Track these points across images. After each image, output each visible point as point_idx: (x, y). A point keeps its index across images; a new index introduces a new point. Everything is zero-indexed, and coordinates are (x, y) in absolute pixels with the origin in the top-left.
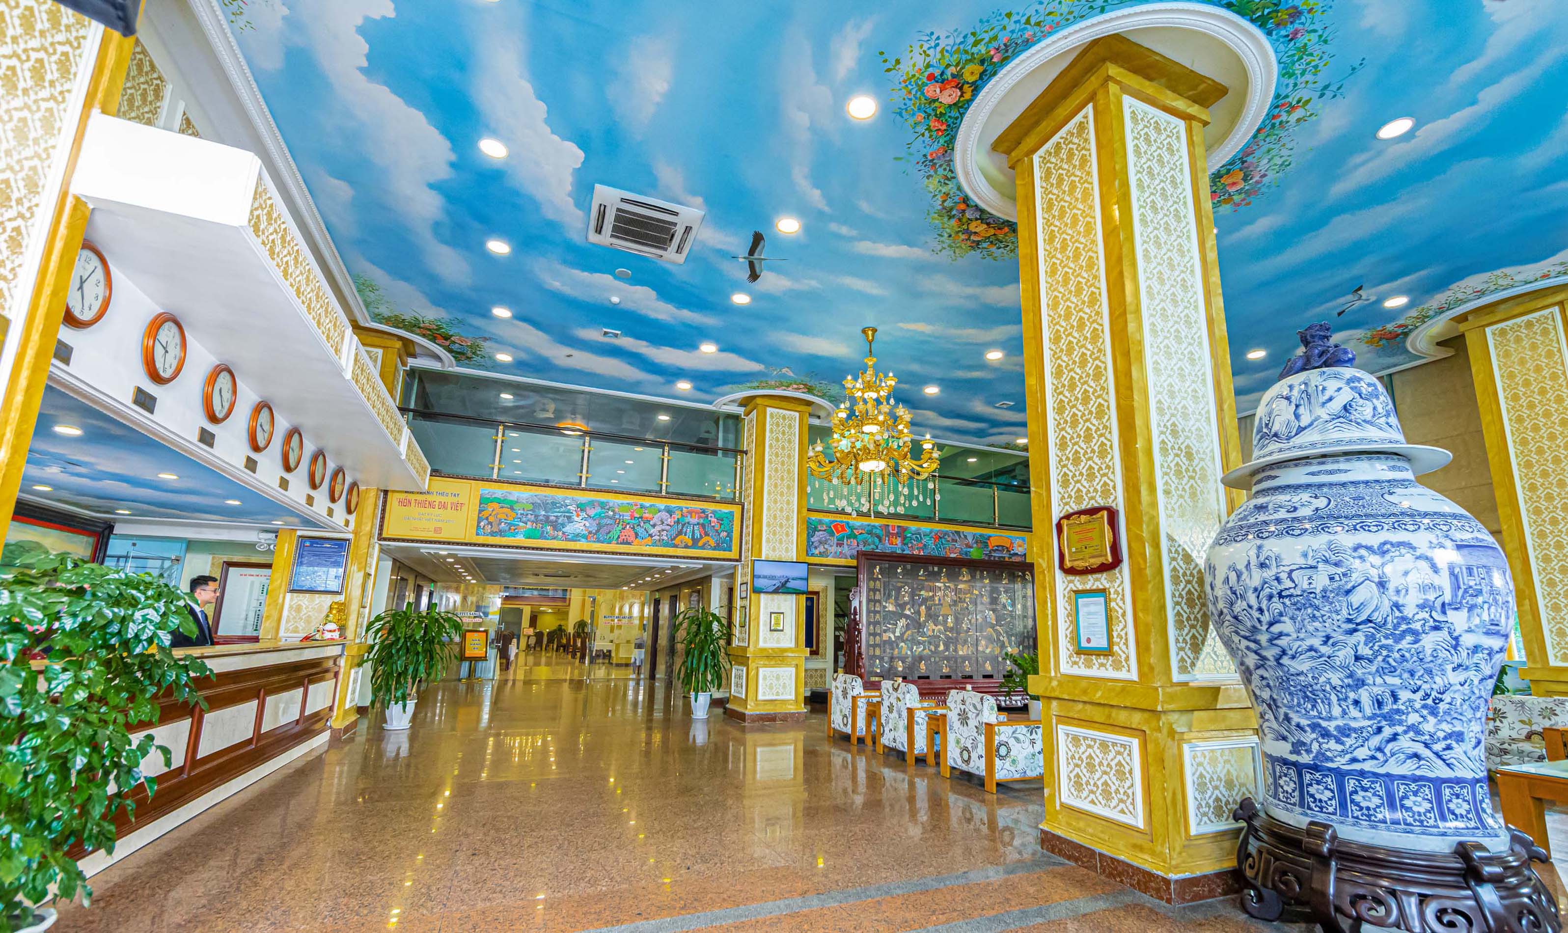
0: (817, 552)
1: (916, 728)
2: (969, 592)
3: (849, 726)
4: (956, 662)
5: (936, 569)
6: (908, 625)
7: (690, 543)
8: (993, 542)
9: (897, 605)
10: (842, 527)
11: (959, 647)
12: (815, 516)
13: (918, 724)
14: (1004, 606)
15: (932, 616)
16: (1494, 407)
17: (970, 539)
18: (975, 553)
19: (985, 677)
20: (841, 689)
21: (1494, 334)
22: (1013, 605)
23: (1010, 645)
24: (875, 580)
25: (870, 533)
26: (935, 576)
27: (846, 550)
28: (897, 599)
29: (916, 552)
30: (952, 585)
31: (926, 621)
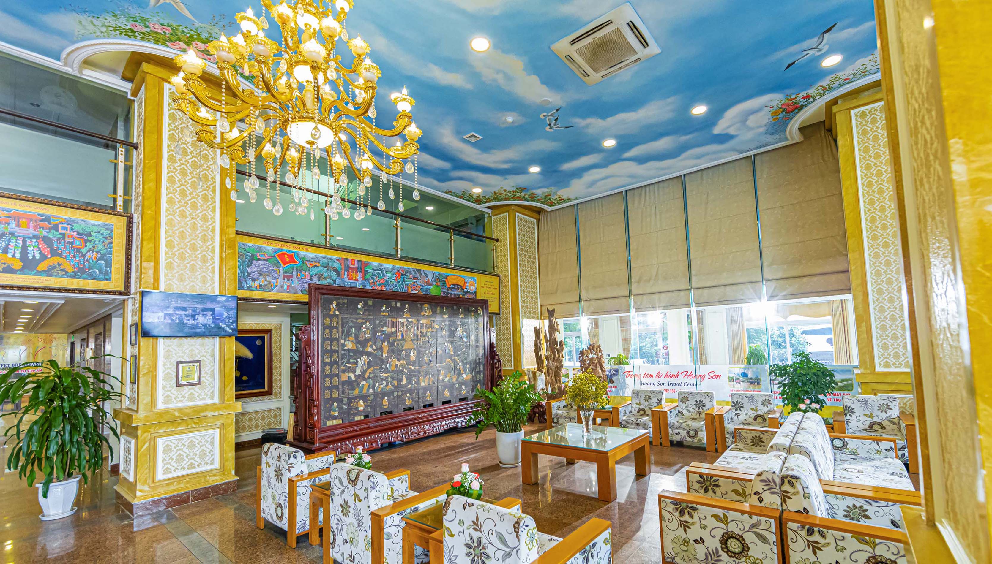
0: (256, 284)
1: (387, 544)
2: (431, 326)
3: (285, 520)
4: (418, 394)
5: (399, 305)
6: (369, 363)
7: (18, 265)
8: (451, 281)
9: (357, 341)
10: (291, 257)
11: (421, 378)
12: (250, 243)
13: (389, 536)
14: (461, 338)
15: (396, 352)
16: (852, 174)
17: (430, 277)
18: (434, 291)
19: (444, 403)
20: (274, 467)
21: (856, 115)
22: (468, 337)
23: (465, 373)
24: (331, 317)
25: (326, 267)
26: (399, 312)
27: (295, 283)
28: (356, 337)
29: (378, 288)
30: (414, 321)
31: (389, 357)
